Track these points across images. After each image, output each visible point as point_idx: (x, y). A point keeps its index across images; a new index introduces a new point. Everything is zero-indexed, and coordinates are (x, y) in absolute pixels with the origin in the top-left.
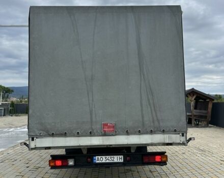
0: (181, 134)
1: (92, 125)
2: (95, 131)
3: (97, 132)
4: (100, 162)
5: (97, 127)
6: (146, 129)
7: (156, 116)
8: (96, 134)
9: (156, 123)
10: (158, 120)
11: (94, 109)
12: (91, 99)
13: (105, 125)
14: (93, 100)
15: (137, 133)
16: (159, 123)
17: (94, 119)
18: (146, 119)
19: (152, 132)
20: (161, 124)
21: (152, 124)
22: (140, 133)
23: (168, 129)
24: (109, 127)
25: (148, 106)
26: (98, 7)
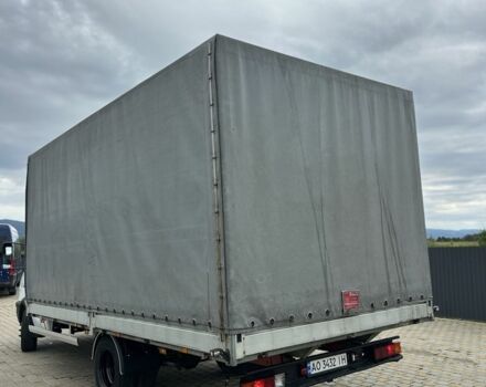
0: (428, 303)
1: (328, 297)
2: (333, 309)
3: (336, 310)
4: (317, 371)
5: (335, 301)
6: (393, 298)
7: (402, 274)
8: (335, 315)
10: (404, 280)
11: (328, 264)
13: (346, 295)
14: (325, 248)
15: (384, 306)
17: (330, 286)
18: (392, 281)
21: (399, 289)
23: (416, 296)
24: (351, 299)
25: (393, 257)
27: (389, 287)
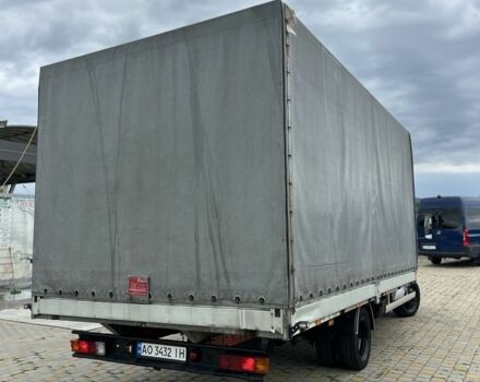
0: (273, 311)
1: (113, 279)
2: (117, 292)
3: (121, 294)
5: (121, 284)
6: (203, 294)
7: (224, 265)
8: (119, 298)
9: (223, 281)
10: (226, 273)
11: (117, 248)
12: (113, 228)
13: (133, 280)
14: (116, 230)
15: (188, 301)
16: (228, 282)
17: (117, 269)
18: (204, 270)
19: (214, 301)
20: (233, 284)
21: (215, 283)
22: (192, 301)
23: (246, 296)
24: (139, 285)
25: (210, 242)
26: (129, 44)
27: (199, 279)
